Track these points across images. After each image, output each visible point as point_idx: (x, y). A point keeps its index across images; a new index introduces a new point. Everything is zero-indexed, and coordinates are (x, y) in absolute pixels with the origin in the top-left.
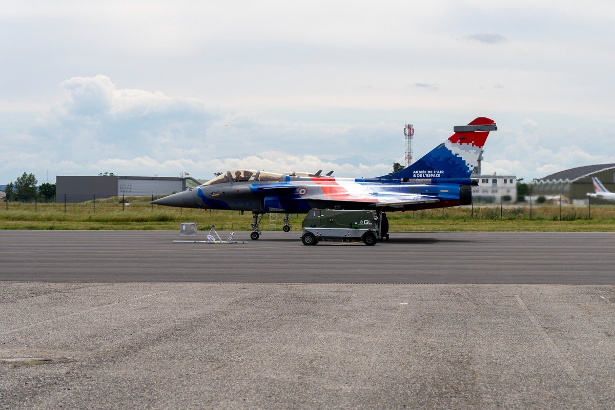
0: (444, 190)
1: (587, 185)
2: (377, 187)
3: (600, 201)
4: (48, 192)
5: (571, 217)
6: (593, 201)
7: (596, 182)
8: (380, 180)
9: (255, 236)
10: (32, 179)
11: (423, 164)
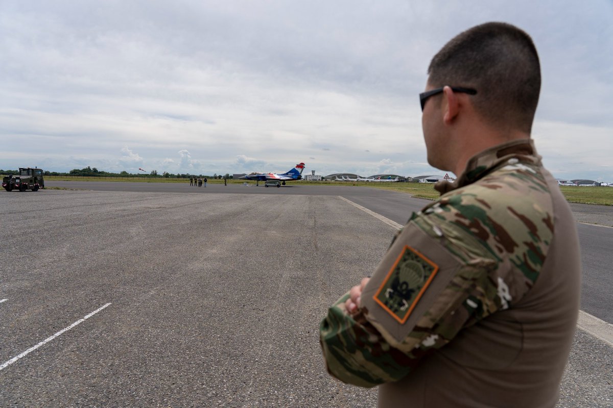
0: (294, 177)
1: (335, 177)
2: (281, 176)
3: (337, 180)
4: (231, 177)
5: (332, 183)
6: (336, 180)
7: (337, 177)
8: (282, 175)
9: (257, 185)
10: (228, 175)
11: (290, 172)
